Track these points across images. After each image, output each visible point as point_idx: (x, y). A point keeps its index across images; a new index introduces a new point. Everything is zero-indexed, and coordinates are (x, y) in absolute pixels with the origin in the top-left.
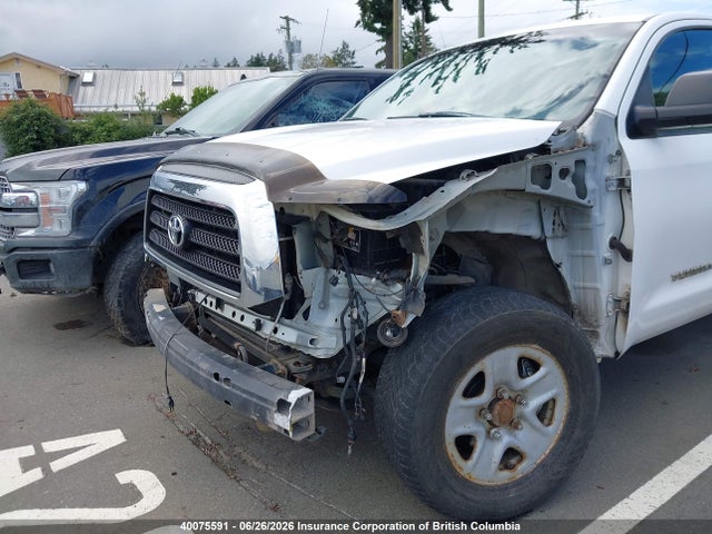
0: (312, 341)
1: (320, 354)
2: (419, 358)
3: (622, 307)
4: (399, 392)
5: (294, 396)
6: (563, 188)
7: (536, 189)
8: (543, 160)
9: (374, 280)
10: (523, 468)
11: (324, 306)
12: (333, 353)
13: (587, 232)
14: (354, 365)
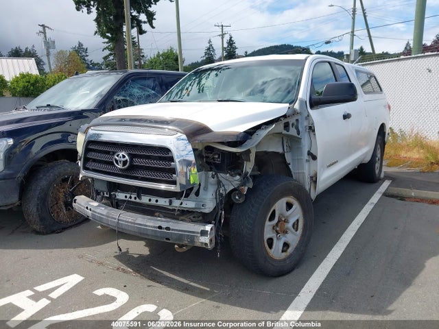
0: (203, 205)
1: (207, 211)
2: (253, 206)
3: (314, 180)
4: (246, 222)
5: (208, 228)
6: (293, 132)
7: (285, 132)
8: (286, 121)
9: (228, 175)
10: (290, 250)
11: (206, 189)
12: (211, 210)
13: (300, 149)
14: (219, 214)
